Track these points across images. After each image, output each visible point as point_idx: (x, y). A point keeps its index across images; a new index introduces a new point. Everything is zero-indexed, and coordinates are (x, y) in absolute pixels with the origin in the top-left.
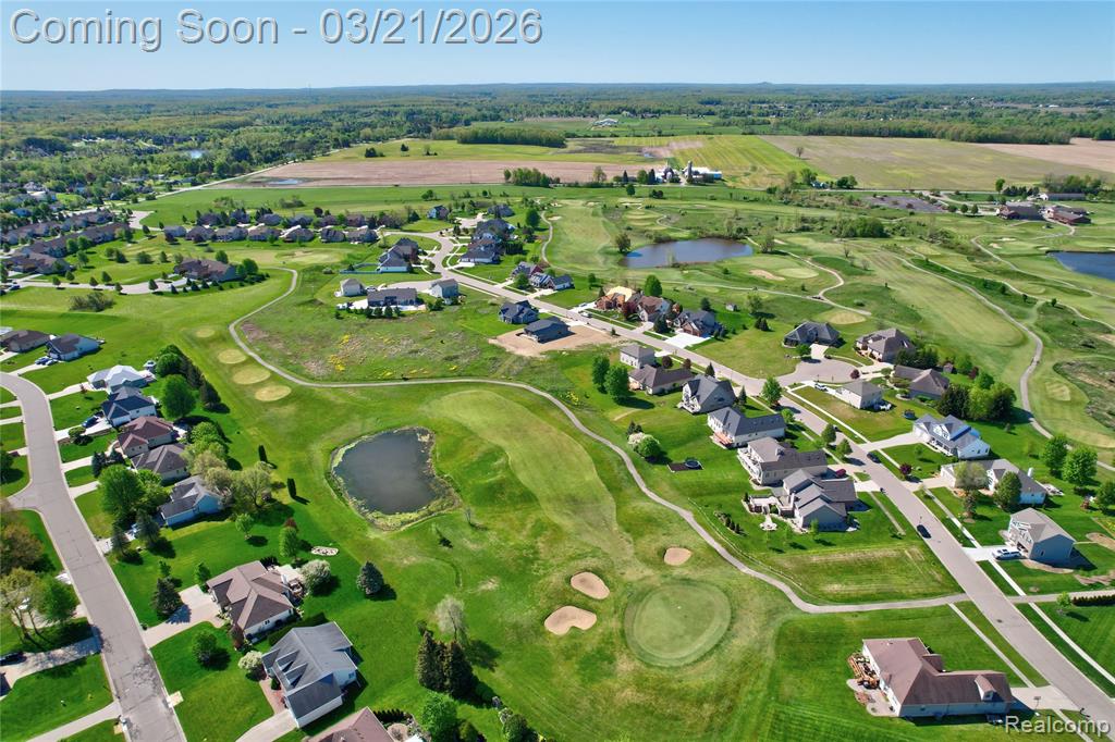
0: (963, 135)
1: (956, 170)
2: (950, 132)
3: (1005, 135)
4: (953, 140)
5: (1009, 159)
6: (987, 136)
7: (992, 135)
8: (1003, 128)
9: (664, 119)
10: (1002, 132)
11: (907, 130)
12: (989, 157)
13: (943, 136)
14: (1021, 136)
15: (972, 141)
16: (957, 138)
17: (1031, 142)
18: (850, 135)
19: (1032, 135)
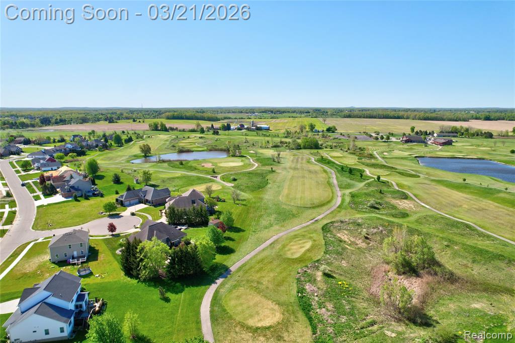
0: (417, 117)
2: (411, 116)
3: (437, 117)
4: (413, 119)
6: (428, 118)
7: (431, 117)
11: (392, 116)
13: (408, 118)
15: (421, 120)
16: (415, 118)
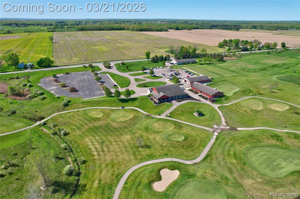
0: (135, 29)
1: (129, 44)
2: (130, 28)
4: (132, 31)
5: (151, 37)
7: (144, 28)
8: (147, 26)
9: (29, 28)
10: (147, 27)
12: (144, 37)
13: (128, 29)
14: (153, 29)
15: (138, 31)
16: (133, 30)
17: (157, 31)
18: (95, 30)
19: (157, 28)
